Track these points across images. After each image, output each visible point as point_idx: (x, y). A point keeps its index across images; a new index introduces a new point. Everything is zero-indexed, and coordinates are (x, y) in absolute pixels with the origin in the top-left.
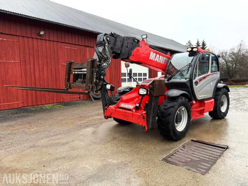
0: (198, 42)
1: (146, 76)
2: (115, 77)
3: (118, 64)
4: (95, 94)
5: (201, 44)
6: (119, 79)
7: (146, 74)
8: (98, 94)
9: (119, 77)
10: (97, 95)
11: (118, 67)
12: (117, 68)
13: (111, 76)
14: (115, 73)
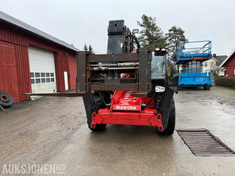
0: (86, 46)
1: (53, 76)
2: (24, 77)
3: (26, 62)
4: (3, 101)
5: (88, 48)
6: (28, 80)
7: (53, 73)
8: (7, 100)
9: (28, 78)
10: (7, 102)
11: (27, 66)
12: (25, 67)
13: (19, 76)
14: (23, 72)
